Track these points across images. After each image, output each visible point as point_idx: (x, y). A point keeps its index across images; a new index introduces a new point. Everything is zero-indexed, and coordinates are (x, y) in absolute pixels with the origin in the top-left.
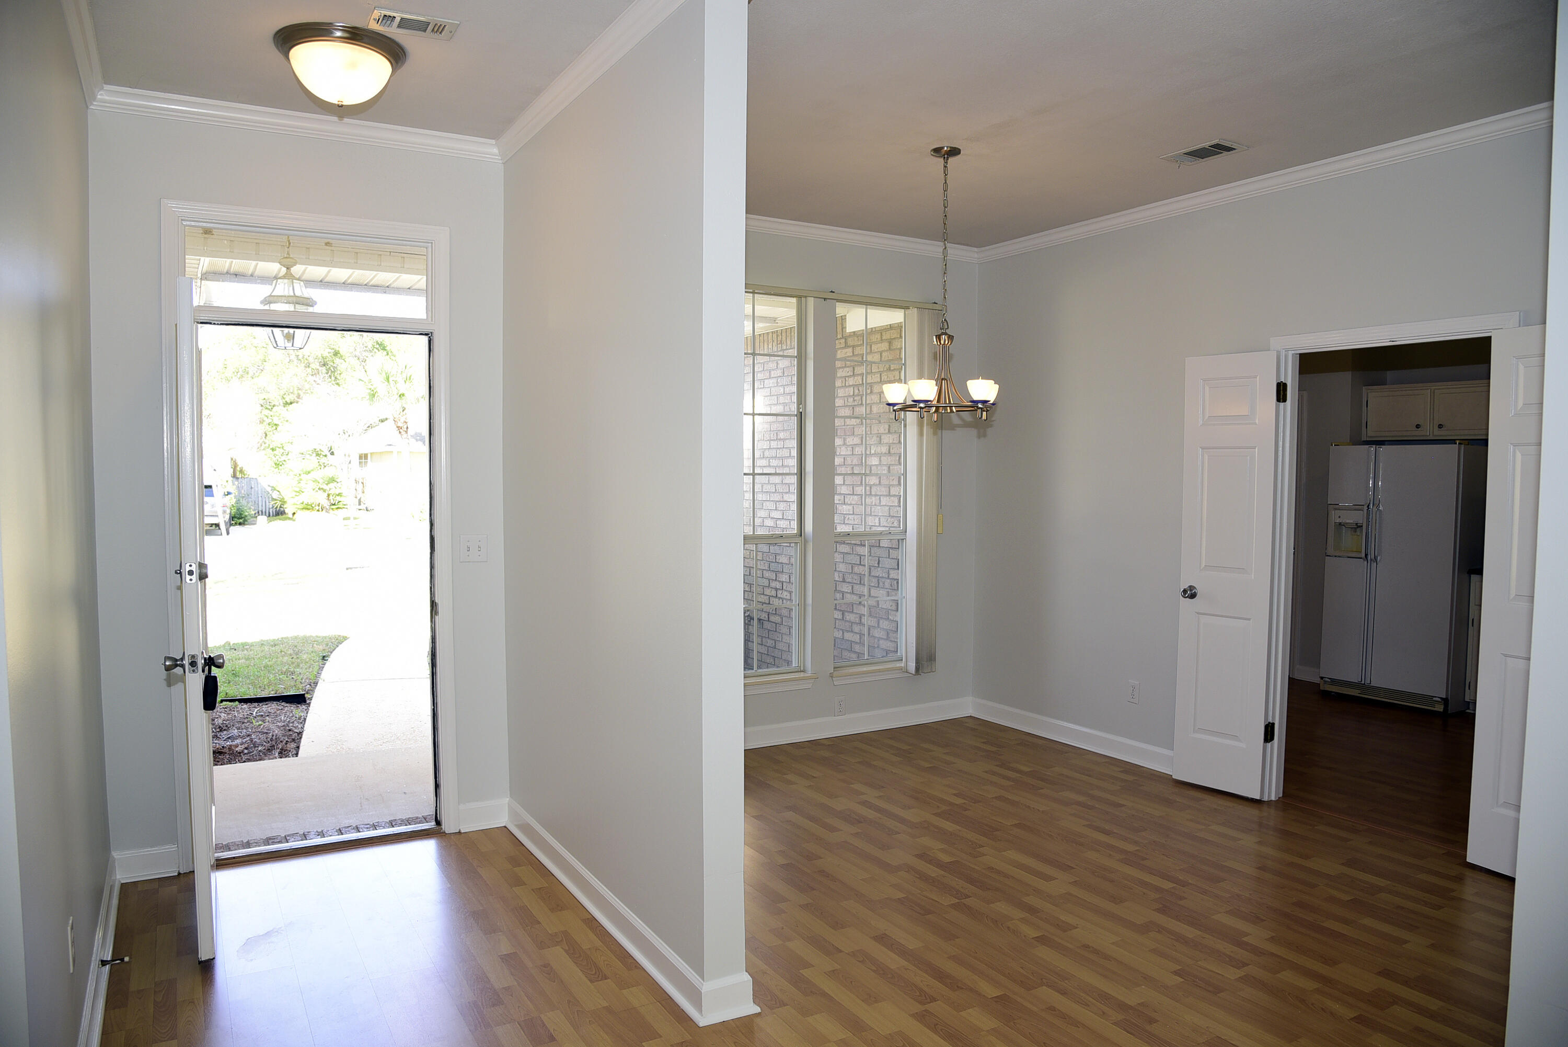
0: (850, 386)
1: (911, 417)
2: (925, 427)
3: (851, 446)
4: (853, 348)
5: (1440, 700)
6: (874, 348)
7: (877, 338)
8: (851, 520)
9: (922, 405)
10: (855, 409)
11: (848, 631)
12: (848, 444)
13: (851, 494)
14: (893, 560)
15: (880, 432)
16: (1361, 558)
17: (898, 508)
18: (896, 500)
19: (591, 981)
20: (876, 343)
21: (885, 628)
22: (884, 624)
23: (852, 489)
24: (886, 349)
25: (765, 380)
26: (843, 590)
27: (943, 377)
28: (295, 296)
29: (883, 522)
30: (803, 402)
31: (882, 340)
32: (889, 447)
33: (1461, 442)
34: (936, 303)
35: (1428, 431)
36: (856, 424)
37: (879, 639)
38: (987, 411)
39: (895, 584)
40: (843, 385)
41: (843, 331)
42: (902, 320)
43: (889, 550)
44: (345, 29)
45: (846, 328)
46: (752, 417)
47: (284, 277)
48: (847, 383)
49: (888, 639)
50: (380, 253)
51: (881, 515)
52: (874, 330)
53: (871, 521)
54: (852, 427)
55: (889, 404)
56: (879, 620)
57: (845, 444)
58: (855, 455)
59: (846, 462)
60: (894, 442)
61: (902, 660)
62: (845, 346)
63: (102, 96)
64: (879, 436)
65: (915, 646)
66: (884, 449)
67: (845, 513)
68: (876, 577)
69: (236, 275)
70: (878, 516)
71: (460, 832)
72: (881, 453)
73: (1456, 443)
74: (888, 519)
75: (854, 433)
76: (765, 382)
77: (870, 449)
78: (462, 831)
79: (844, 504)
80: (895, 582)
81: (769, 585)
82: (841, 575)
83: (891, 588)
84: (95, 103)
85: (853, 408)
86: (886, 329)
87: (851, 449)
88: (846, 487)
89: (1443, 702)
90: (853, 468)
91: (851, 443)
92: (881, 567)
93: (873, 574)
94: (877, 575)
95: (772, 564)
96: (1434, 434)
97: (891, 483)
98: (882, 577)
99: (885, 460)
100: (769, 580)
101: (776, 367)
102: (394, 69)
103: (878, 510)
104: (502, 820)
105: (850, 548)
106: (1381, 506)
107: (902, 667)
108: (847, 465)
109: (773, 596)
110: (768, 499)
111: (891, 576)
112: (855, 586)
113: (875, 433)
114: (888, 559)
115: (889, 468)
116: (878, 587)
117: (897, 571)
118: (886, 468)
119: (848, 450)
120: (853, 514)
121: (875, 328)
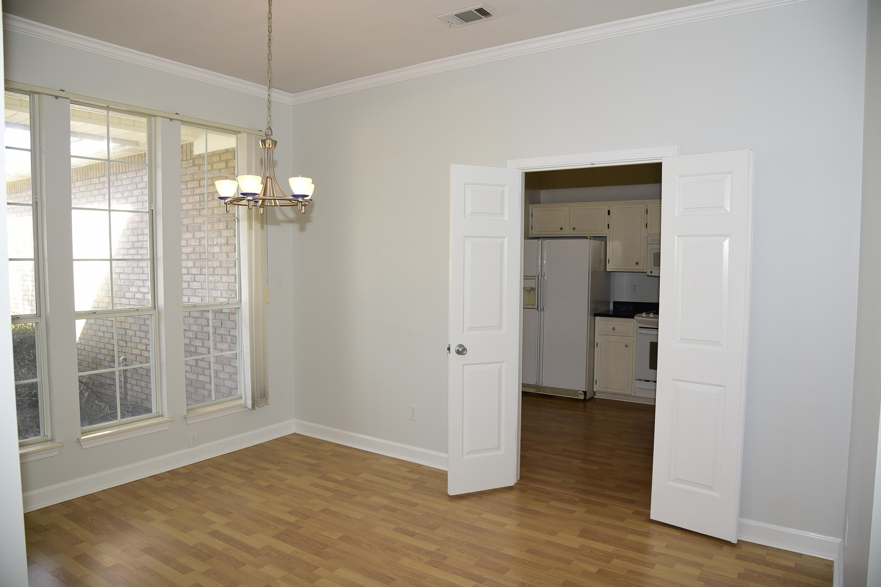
0: (197, 195)
1: (242, 211)
2: (254, 222)
3: (199, 239)
4: (199, 167)
5: (582, 393)
6: (215, 166)
7: (217, 159)
8: (200, 293)
9: (250, 198)
10: (201, 211)
11: (201, 374)
12: (196, 237)
13: (200, 274)
14: (233, 322)
15: (220, 228)
16: (535, 309)
17: (235, 284)
18: (233, 278)
20: (217, 163)
21: (228, 371)
22: (228, 369)
23: (200, 270)
24: (224, 167)
25: (133, 191)
26: (196, 344)
27: (267, 175)
29: (224, 295)
30: (154, 202)
31: (220, 160)
32: (227, 239)
33: (590, 238)
34: (261, 131)
35: (567, 232)
36: (202, 222)
37: (224, 380)
38: (305, 206)
39: (235, 339)
40: (192, 194)
41: (191, 154)
42: (236, 146)
43: (229, 315)
45: (193, 151)
46: (108, 212)
48: (195, 192)
49: (231, 379)
51: (223, 289)
52: (214, 153)
53: (215, 294)
54: (199, 224)
55: (221, 198)
56: (223, 365)
57: (194, 237)
58: (202, 245)
59: (195, 250)
60: (231, 235)
61: (242, 398)
62: (193, 165)
64: (220, 231)
65: (250, 388)
66: (223, 241)
67: (195, 288)
68: (220, 334)
70: (220, 290)
72: (222, 244)
73: (588, 239)
74: (227, 292)
75: (200, 229)
76: (133, 192)
77: (213, 240)
79: (195, 281)
80: (234, 338)
81: (140, 342)
82: (194, 333)
83: (231, 342)
85: (200, 211)
86: (223, 152)
87: (199, 241)
88: (196, 269)
89: (584, 393)
90: (200, 255)
91: (199, 236)
92: (223, 327)
93: (217, 332)
94: (221, 333)
95: (142, 326)
96: (571, 233)
97: (230, 265)
98: (225, 335)
99: (224, 249)
100: (140, 338)
101: (141, 181)
103: (220, 286)
105: (200, 314)
106: (546, 277)
107: (242, 404)
108: (196, 253)
109: (143, 350)
110: (138, 279)
111: (231, 334)
112: (204, 341)
113: (216, 229)
114: (228, 321)
115: (227, 254)
116: (222, 341)
117: (236, 330)
118: (225, 255)
119: (196, 242)
120: (202, 289)
121: (215, 151)
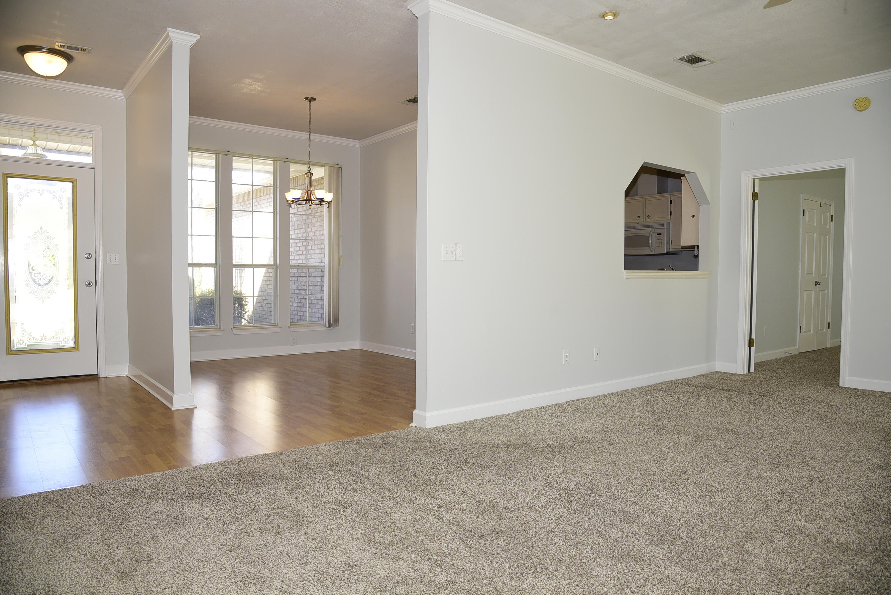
27: (309, 190)
28: (37, 153)
30: (276, 207)
34: (338, 164)
44: (47, 49)
46: (252, 212)
47: (32, 145)
53: (312, 261)
61: (324, 322)
69: (12, 145)
71: (106, 377)
102: (68, 64)
104: (126, 373)
107: (324, 325)
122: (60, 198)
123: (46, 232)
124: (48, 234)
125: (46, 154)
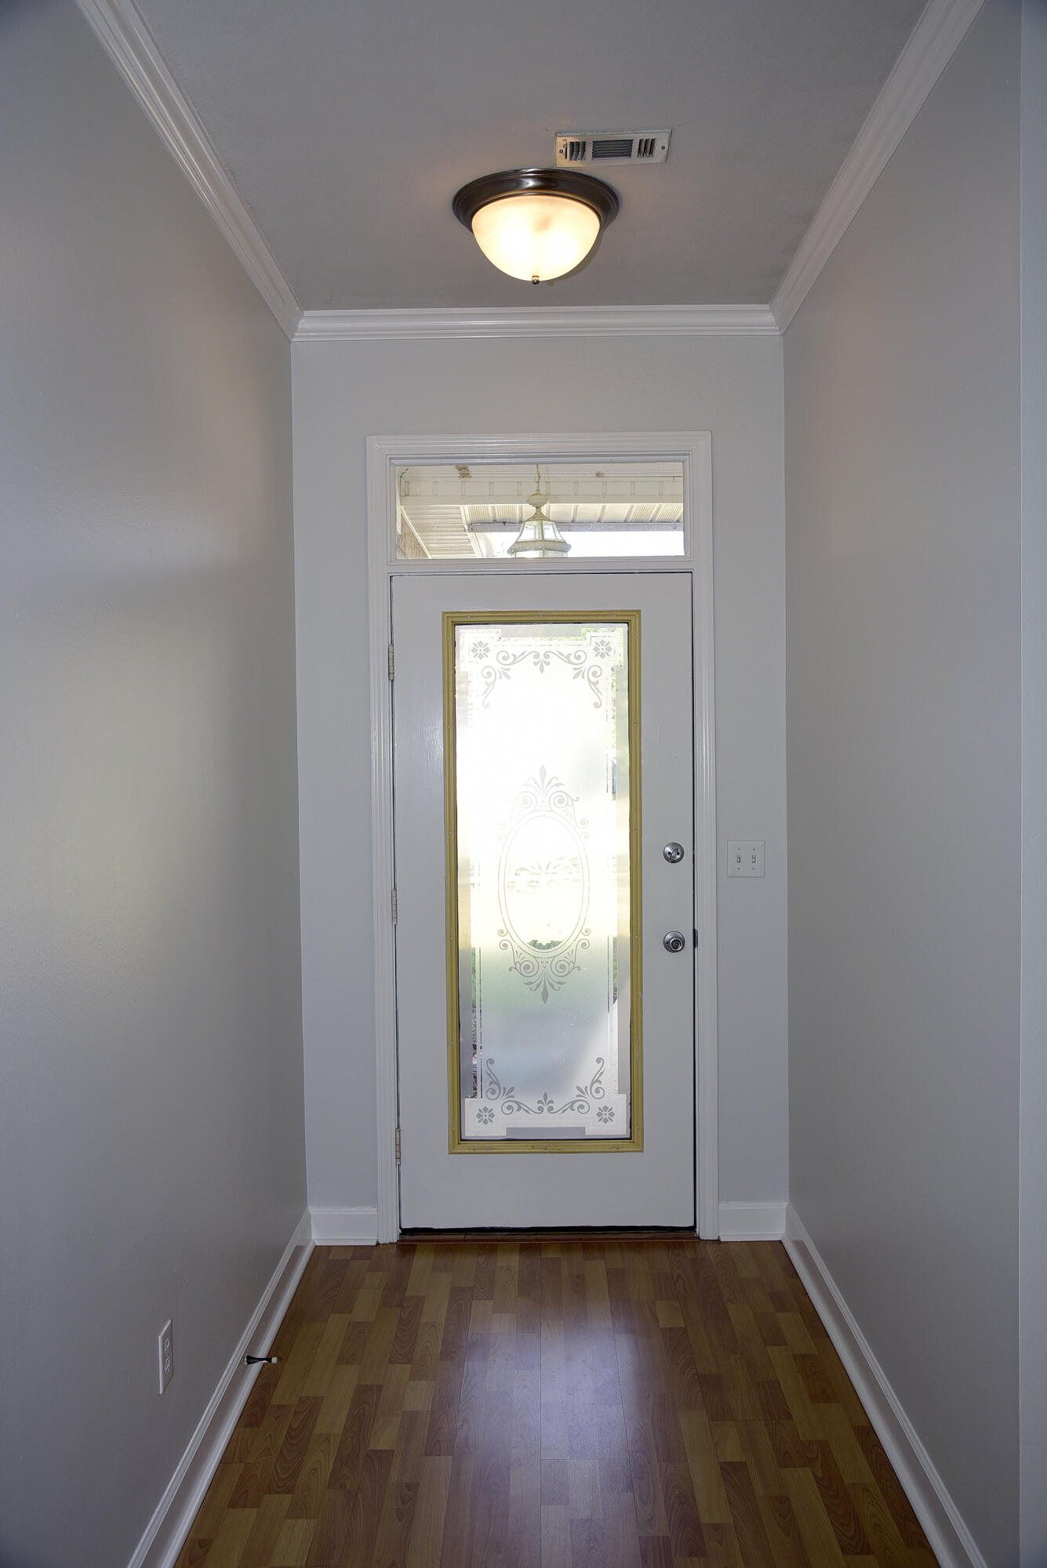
19: (845, 1551)
28: (543, 540)
44: (535, 178)
47: (533, 518)
50: (633, 479)
63: (303, 324)
69: (504, 523)
71: (719, 1241)
78: (722, 1240)
84: (296, 334)
102: (604, 224)
104: (776, 1232)
122: (594, 673)
123: (554, 782)
124: (560, 788)
125: (568, 536)
